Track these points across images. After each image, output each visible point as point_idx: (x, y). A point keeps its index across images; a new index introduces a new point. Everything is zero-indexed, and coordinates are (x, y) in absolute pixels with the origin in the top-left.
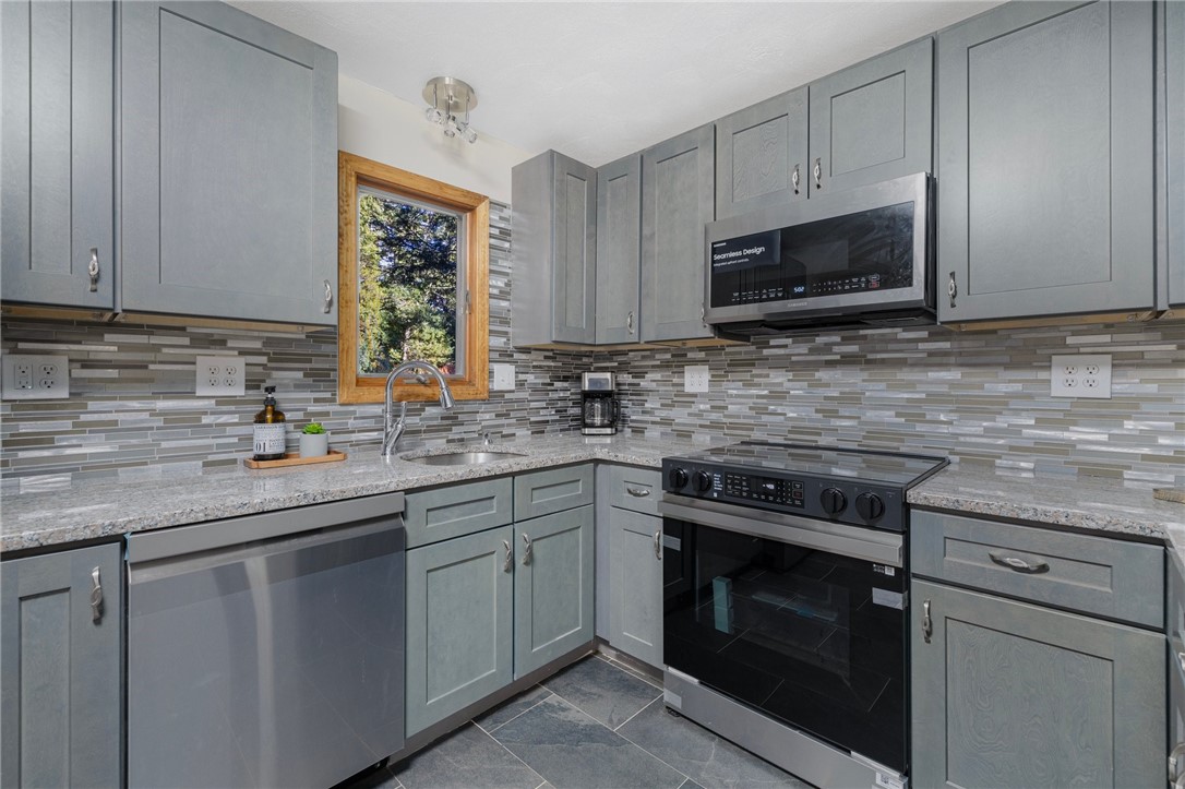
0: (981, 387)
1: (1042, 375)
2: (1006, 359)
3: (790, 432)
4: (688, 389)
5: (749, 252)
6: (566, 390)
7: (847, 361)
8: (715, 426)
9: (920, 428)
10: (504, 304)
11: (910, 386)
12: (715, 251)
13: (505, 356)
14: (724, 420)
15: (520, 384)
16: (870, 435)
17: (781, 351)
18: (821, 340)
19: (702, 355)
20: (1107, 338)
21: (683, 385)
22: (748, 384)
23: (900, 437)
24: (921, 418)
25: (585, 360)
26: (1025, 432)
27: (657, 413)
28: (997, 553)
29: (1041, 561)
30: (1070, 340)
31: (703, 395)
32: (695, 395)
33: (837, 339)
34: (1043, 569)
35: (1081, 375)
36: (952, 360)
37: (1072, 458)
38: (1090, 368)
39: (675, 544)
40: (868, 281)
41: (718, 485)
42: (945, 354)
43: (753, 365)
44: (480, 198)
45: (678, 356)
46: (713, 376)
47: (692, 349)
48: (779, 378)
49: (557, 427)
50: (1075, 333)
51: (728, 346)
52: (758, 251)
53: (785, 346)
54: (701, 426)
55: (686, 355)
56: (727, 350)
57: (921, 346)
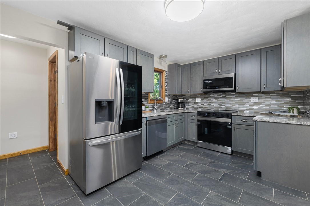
0: (242, 101)
1: (250, 99)
2: (245, 97)
3: (214, 108)
4: (197, 101)
5: (209, 81)
6: (174, 102)
7: (223, 97)
8: (202, 107)
9: (234, 107)
10: (167, 87)
11: (233, 101)
12: (204, 81)
13: (166, 96)
15: (169, 101)
16: (227, 108)
17: (213, 96)
18: (219, 94)
19: (199, 96)
20: (258, 94)
22: (207, 101)
23: (231, 108)
24: (234, 105)
25: (177, 96)
26: (248, 107)
27: (191, 105)
28: (242, 120)
29: (246, 120)
31: (199, 102)
32: (198, 102)
33: (222, 94)
34: (247, 121)
35: (255, 99)
38: (256, 99)
39: (200, 123)
40: (227, 87)
41: (206, 114)
42: (237, 96)
43: (208, 97)
44: (164, 71)
45: (195, 96)
46: (201, 99)
47: (197, 95)
48: (213, 100)
49: (173, 108)
50: (254, 94)
53: (214, 95)
54: (199, 107)
56: (204, 95)
57: (234, 95)
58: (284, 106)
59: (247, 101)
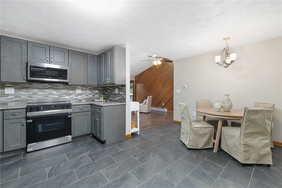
0: (69, 92)
1: (75, 91)
2: (72, 89)
3: (38, 100)
4: (6, 93)
5: (40, 69)
7: (49, 88)
8: (16, 101)
9: (61, 98)
11: (60, 92)
12: (30, 67)
14: (20, 99)
16: (54, 99)
17: (36, 86)
19: (12, 85)
20: (80, 87)
21: (5, 92)
22: (26, 92)
23: (58, 99)
24: (62, 96)
26: (74, 97)
28: (79, 108)
29: (82, 108)
30: (78, 87)
31: (12, 94)
32: (9, 94)
33: (48, 84)
35: (79, 91)
36: (66, 89)
37: (78, 100)
39: (30, 121)
40: (61, 78)
41: (42, 108)
42: (65, 88)
43: (29, 88)
45: (2, 85)
46: (15, 90)
47: (9, 84)
48: (35, 91)
51: (20, 84)
52: (42, 70)
53: (37, 85)
54: (11, 101)
55: (5, 85)
56: (20, 85)
57: (62, 87)
58: (96, 96)
59: (73, 92)
